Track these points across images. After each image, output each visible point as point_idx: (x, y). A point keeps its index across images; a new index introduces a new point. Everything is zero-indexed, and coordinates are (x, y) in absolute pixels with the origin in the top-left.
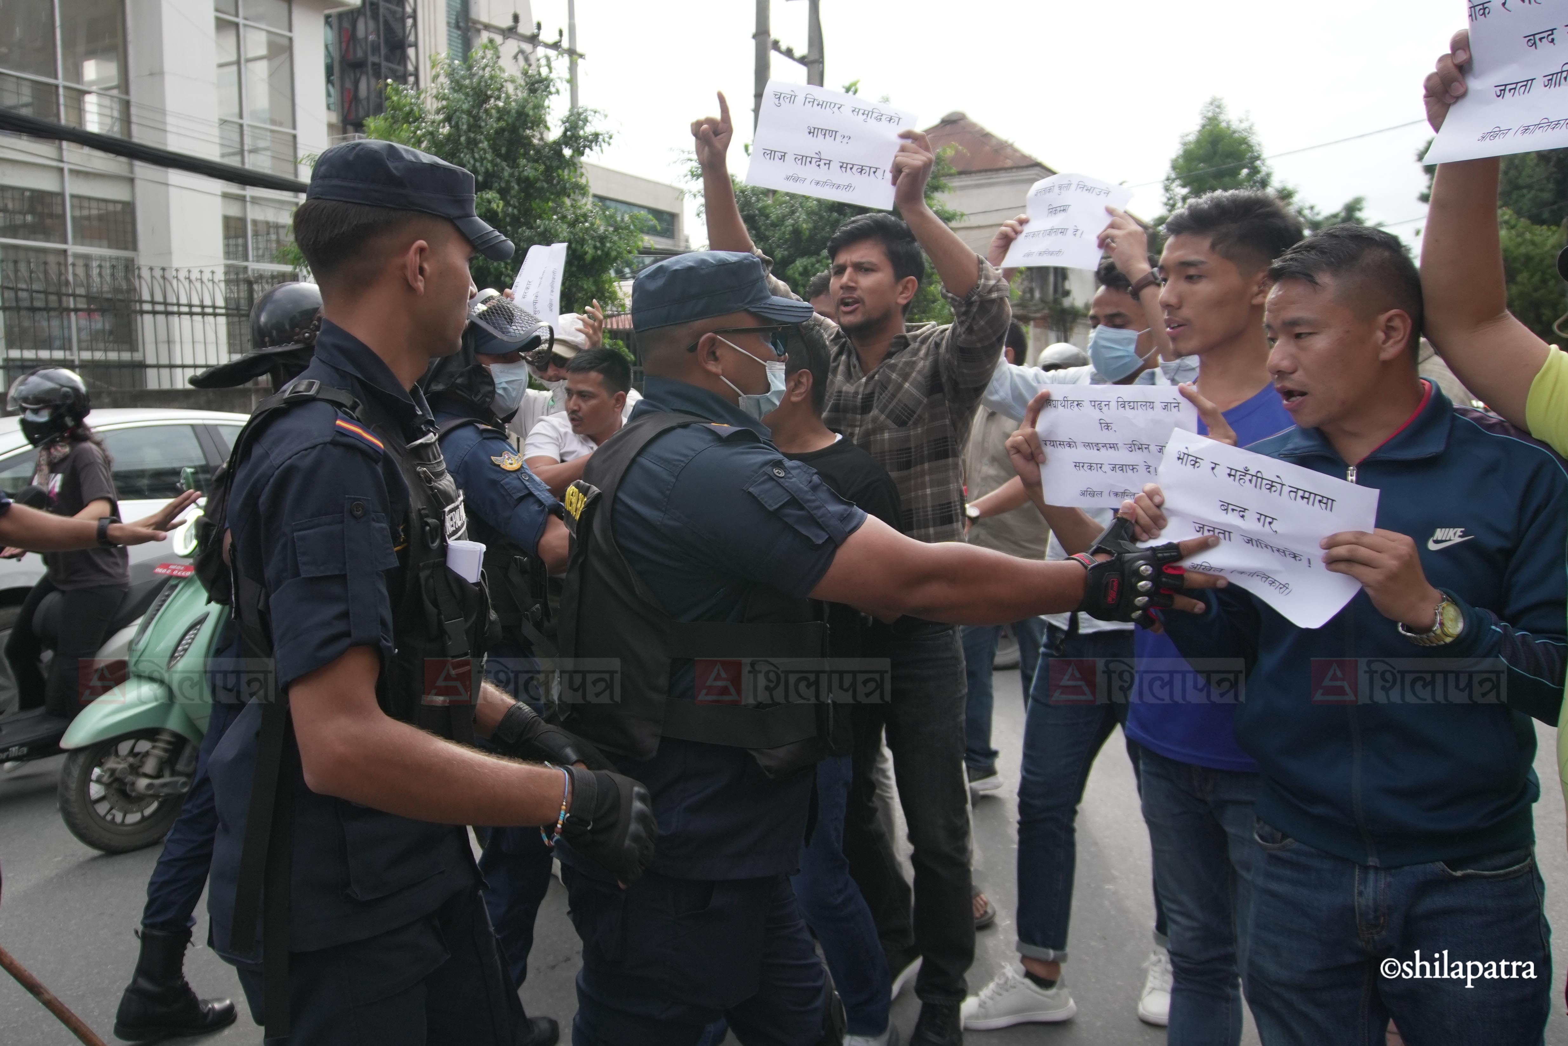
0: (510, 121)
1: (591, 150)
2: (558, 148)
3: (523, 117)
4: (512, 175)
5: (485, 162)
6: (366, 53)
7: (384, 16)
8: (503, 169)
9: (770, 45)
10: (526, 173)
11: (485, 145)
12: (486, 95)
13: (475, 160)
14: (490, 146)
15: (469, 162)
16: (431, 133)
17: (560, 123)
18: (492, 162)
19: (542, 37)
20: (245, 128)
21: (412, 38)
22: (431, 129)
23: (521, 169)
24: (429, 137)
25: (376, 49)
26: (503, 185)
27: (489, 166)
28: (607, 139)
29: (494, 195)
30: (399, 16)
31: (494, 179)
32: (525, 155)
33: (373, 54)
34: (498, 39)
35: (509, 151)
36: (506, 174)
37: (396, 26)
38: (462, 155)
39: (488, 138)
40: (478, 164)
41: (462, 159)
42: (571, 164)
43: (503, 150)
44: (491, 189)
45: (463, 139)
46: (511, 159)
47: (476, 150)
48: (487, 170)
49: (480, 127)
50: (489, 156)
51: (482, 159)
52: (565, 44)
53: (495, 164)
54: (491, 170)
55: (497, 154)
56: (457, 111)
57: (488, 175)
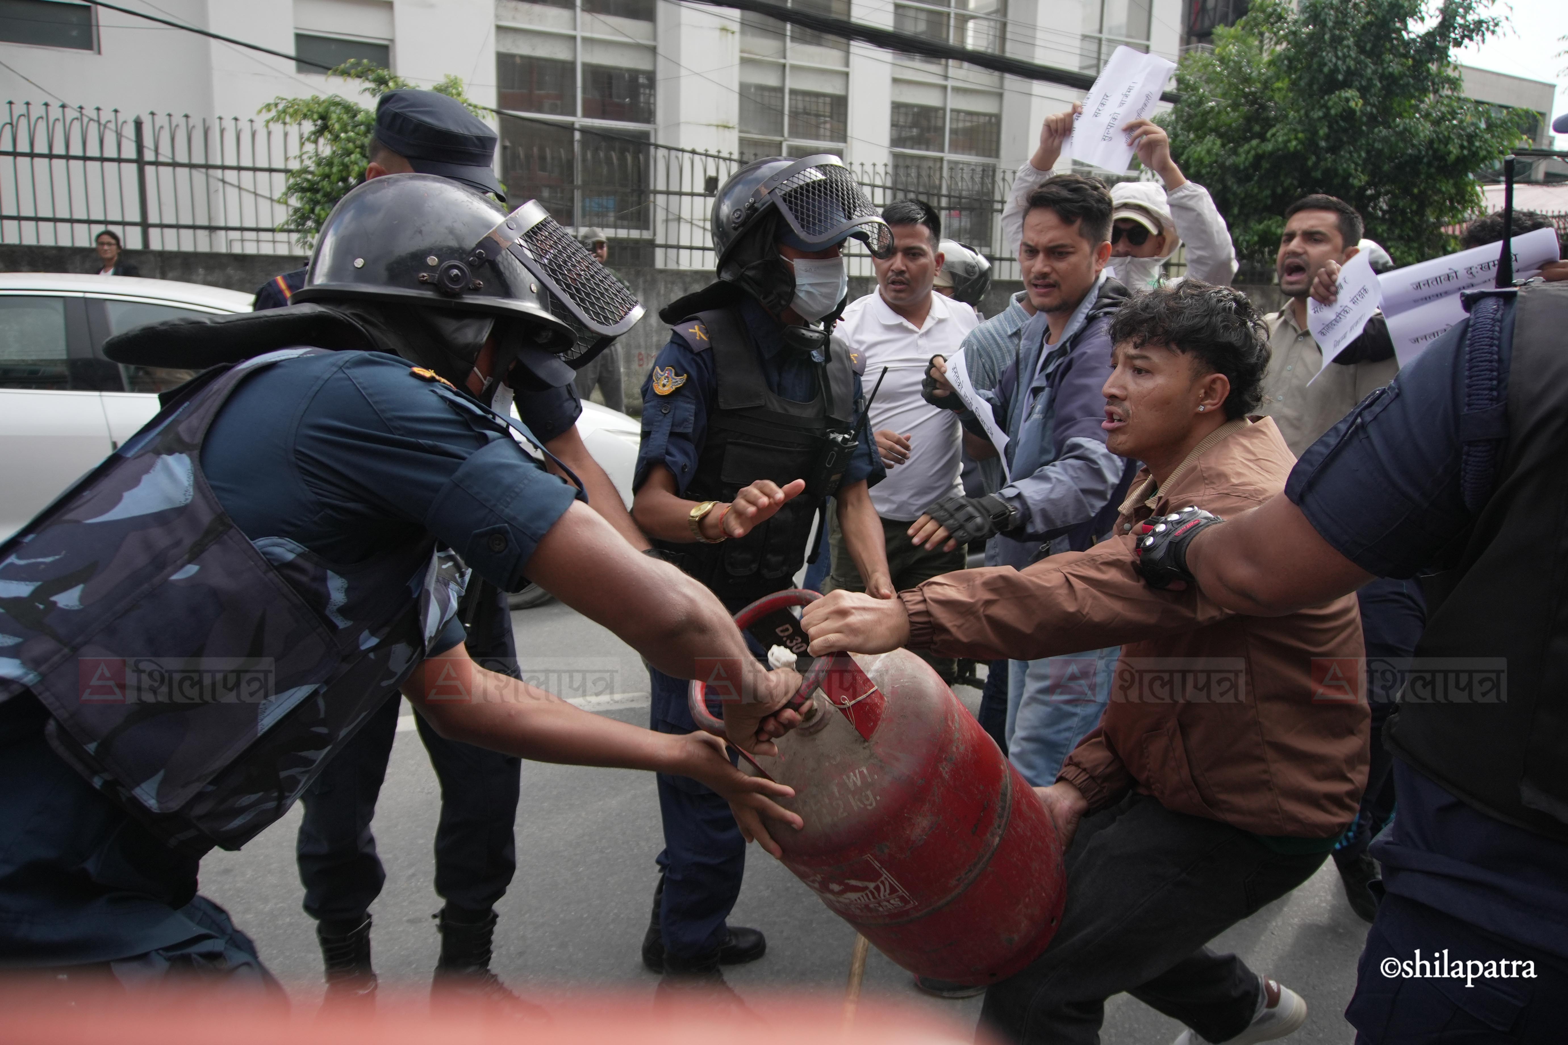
0: (1380, 15)
2: (1431, 40)
3: (1396, 10)
4: (1375, 72)
5: (1348, 60)
8: (1366, 66)
10: (1391, 70)
11: (1351, 41)
13: (1337, 58)
14: (1357, 44)
15: (1331, 61)
16: (1294, 33)
17: (1437, 13)
18: (1354, 60)
20: (1104, 42)
22: (1294, 29)
23: (1385, 65)
24: (1291, 37)
26: (1364, 83)
27: (1352, 64)
28: (1491, 28)
29: (1354, 93)
31: (1355, 78)
32: (1393, 50)
35: (1374, 46)
36: (1369, 71)
38: (1324, 54)
39: (1354, 33)
40: (1340, 63)
41: (1324, 58)
42: (1444, 56)
43: (1369, 46)
44: (1350, 87)
45: (1327, 37)
46: (1376, 55)
47: (1339, 48)
48: (1349, 68)
49: (1346, 23)
50: (1353, 54)
51: (1345, 57)
53: (1358, 62)
54: (1353, 67)
55: (1362, 50)
56: (1323, 8)
57: (1349, 72)
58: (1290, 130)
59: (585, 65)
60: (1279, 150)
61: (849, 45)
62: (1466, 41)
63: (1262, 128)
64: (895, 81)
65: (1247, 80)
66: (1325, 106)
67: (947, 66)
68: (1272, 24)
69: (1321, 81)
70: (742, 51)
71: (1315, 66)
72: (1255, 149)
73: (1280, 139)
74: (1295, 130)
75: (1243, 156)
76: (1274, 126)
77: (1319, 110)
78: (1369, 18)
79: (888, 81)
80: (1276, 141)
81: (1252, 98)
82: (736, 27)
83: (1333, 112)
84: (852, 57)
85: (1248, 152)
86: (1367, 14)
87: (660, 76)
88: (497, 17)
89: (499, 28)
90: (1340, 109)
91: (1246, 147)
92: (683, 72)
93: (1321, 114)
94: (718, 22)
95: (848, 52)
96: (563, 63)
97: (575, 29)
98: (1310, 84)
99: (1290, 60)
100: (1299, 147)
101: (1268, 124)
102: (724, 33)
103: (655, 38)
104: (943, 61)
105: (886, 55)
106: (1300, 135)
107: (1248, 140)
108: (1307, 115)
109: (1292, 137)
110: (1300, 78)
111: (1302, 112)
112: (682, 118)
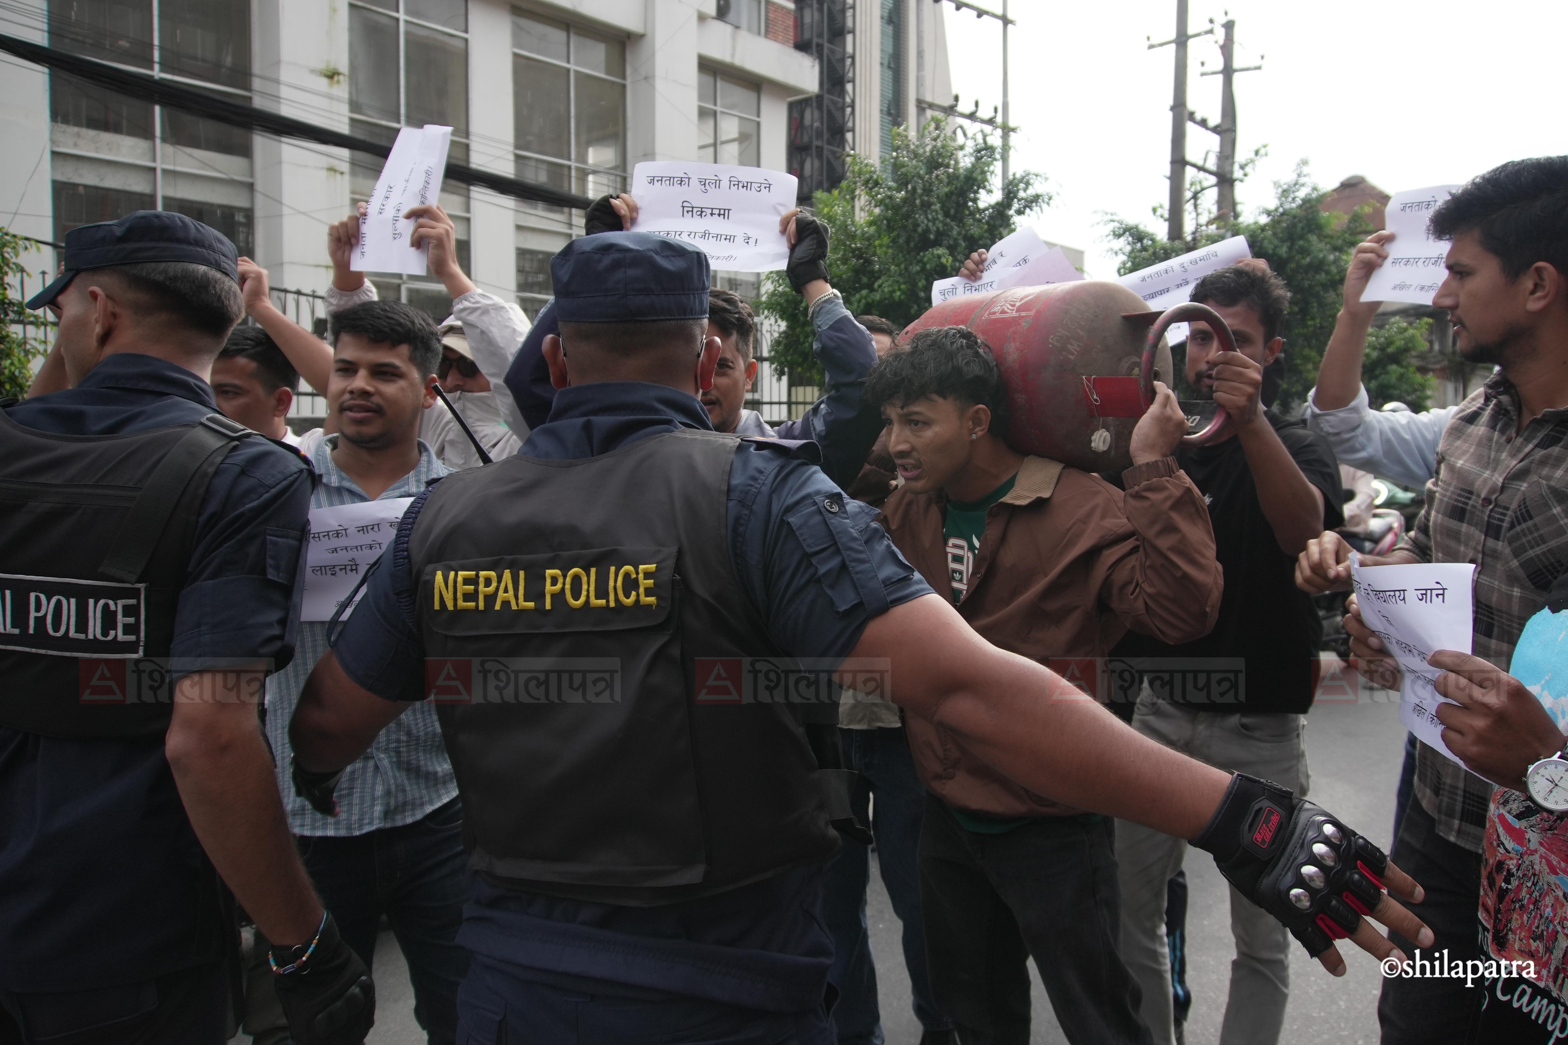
0: (959, 185)
1: (1031, 210)
2: (999, 210)
3: (971, 182)
4: (959, 234)
5: (937, 222)
6: (811, 138)
7: (827, 107)
8: (952, 228)
9: (1186, 116)
10: (972, 232)
11: (937, 206)
12: (937, 162)
13: (929, 221)
14: (942, 208)
15: (923, 222)
16: (890, 198)
18: (942, 222)
19: (979, 115)
21: (850, 124)
22: (889, 194)
23: (967, 228)
24: (887, 201)
25: (819, 134)
26: (951, 242)
27: (940, 225)
28: (1046, 200)
29: (944, 251)
30: (839, 106)
31: (944, 238)
32: (971, 216)
33: (817, 139)
34: (940, 116)
35: (957, 212)
36: (955, 232)
37: (837, 115)
38: (917, 216)
39: (939, 200)
40: (930, 224)
41: (916, 220)
42: (1011, 222)
43: (952, 212)
44: (940, 245)
45: (918, 202)
46: (959, 219)
47: (929, 211)
48: (938, 229)
49: (931, 191)
50: (940, 217)
51: (934, 220)
52: (999, 120)
53: (945, 224)
54: (941, 229)
55: (947, 214)
56: (913, 177)
57: (939, 233)
58: (894, 281)
59: (165, 198)
60: (885, 299)
61: (469, 190)
62: (1028, 210)
63: (869, 279)
64: (519, 228)
65: (852, 237)
66: (921, 261)
67: (570, 214)
68: (871, 189)
69: (917, 239)
70: (353, 192)
71: (911, 227)
72: (865, 298)
73: (886, 290)
74: (898, 282)
75: (856, 304)
76: (879, 278)
77: (917, 265)
78: (950, 188)
79: (511, 229)
80: (883, 291)
81: (859, 254)
82: (345, 167)
83: (928, 266)
84: (472, 202)
85: (859, 301)
86: (948, 184)
87: (258, 213)
88: (53, 142)
89: (55, 154)
90: (934, 265)
91: (858, 296)
92: (286, 211)
93: (918, 268)
94: (325, 161)
95: (468, 197)
96: (141, 195)
97: (154, 160)
98: (908, 242)
99: (889, 221)
100: (902, 297)
101: (874, 276)
102: (332, 173)
103: (252, 173)
104: (566, 210)
105: (508, 202)
106: (903, 287)
107: (858, 290)
108: (906, 269)
109: (896, 288)
110: (898, 236)
111: (903, 266)
112: (286, 258)
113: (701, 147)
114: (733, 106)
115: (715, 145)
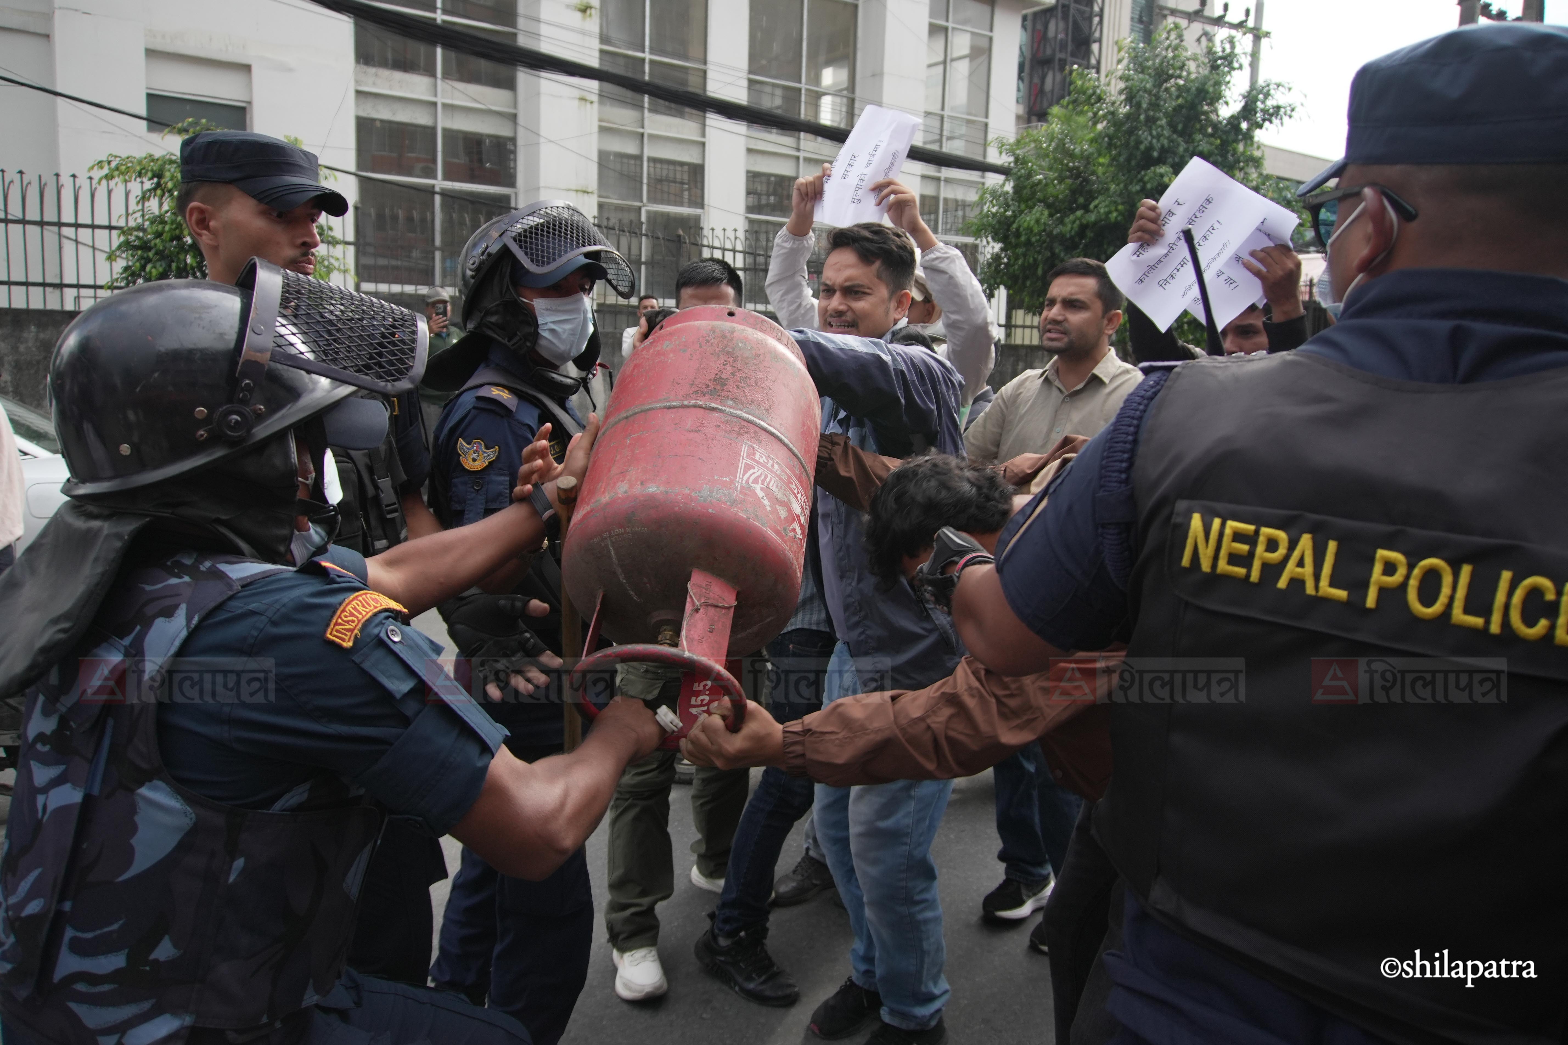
0: (1189, 98)
1: (1271, 122)
2: (1236, 122)
3: (1202, 95)
4: (1186, 150)
5: (1162, 138)
6: (1054, 51)
7: (1074, 16)
8: (1178, 145)
10: (1200, 148)
11: (1163, 122)
12: (1167, 74)
13: (1153, 137)
14: (1169, 124)
15: (1146, 139)
16: (1113, 113)
17: (1241, 98)
18: (1168, 138)
19: (1227, 19)
20: (945, 119)
21: (1097, 35)
22: (1112, 109)
23: (1196, 144)
24: (1110, 117)
25: (1063, 46)
26: (1177, 160)
27: (1166, 142)
28: (1288, 111)
29: (1168, 169)
30: (1087, 15)
31: (1169, 155)
32: (1202, 131)
33: (1061, 51)
34: (1183, 23)
35: (1185, 127)
36: (1181, 149)
37: (1084, 25)
38: (1140, 132)
39: (1166, 115)
40: (1155, 141)
41: (1140, 136)
42: (1248, 137)
43: (1180, 127)
44: (1164, 163)
45: (1142, 117)
46: (1187, 134)
47: (1154, 127)
48: (1163, 146)
49: (1158, 105)
50: (1166, 133)
51: (1159, 136)
52: (1251, 23)
53: (1171, 141)
54: (1166, 145)
55: (1174, 130)
56: (1138, 91)
57: (1164, 151)
58: (1111, 202)
59: (445, 131)
60: (1101, 220)
61: (704, 117)
62: (1267, 124)
63: (1086, 200)
64: (750, 151)
65: (1071, 155)
66: (1141, 180)
67: (799, 138)
68: (1093, 105)
69: (1139, 157)
70: (600, 120)
71: (1132, 144)
72: (1080, 219)
73: (1102, 211)
74: (1115, 202)
75: (1069, 226)
76: (1097, 198)
77: (1137, 184)
78: (1180, 101)
79: (743, 152)
80: (1099, 212)
81: (1076, 174)
82: (595, 98)
83: (1149, 186)
84: (707, 128)
85: (1074, 222)
86: (1178, 97)
87: (520, 142)
88: (357, 82)
89: (358, 93)
90: (1155, 184)
91: (1072, 217)
92: (543, 142)
93: (1138, 188)
94: (577, 93)
95: (704, 124)
96: (424, 128)
97: (436, 96)
98: (1129, 160)
99: (1111, 138)
100: (1119, 218)
101: (1091, 196)
102: (583, 102)
103: (515, 106)
104: (795, 134)
105: (737, 127)
106: (1120, 207)
107: (1073, 211)
108: (1126, 187)
109: (1113, 208)
110: (1119, 154)
111: (1122, 186)
112: (542, 183)
113: (930, 66)
114: (965, 22)
115: (944, 62)
